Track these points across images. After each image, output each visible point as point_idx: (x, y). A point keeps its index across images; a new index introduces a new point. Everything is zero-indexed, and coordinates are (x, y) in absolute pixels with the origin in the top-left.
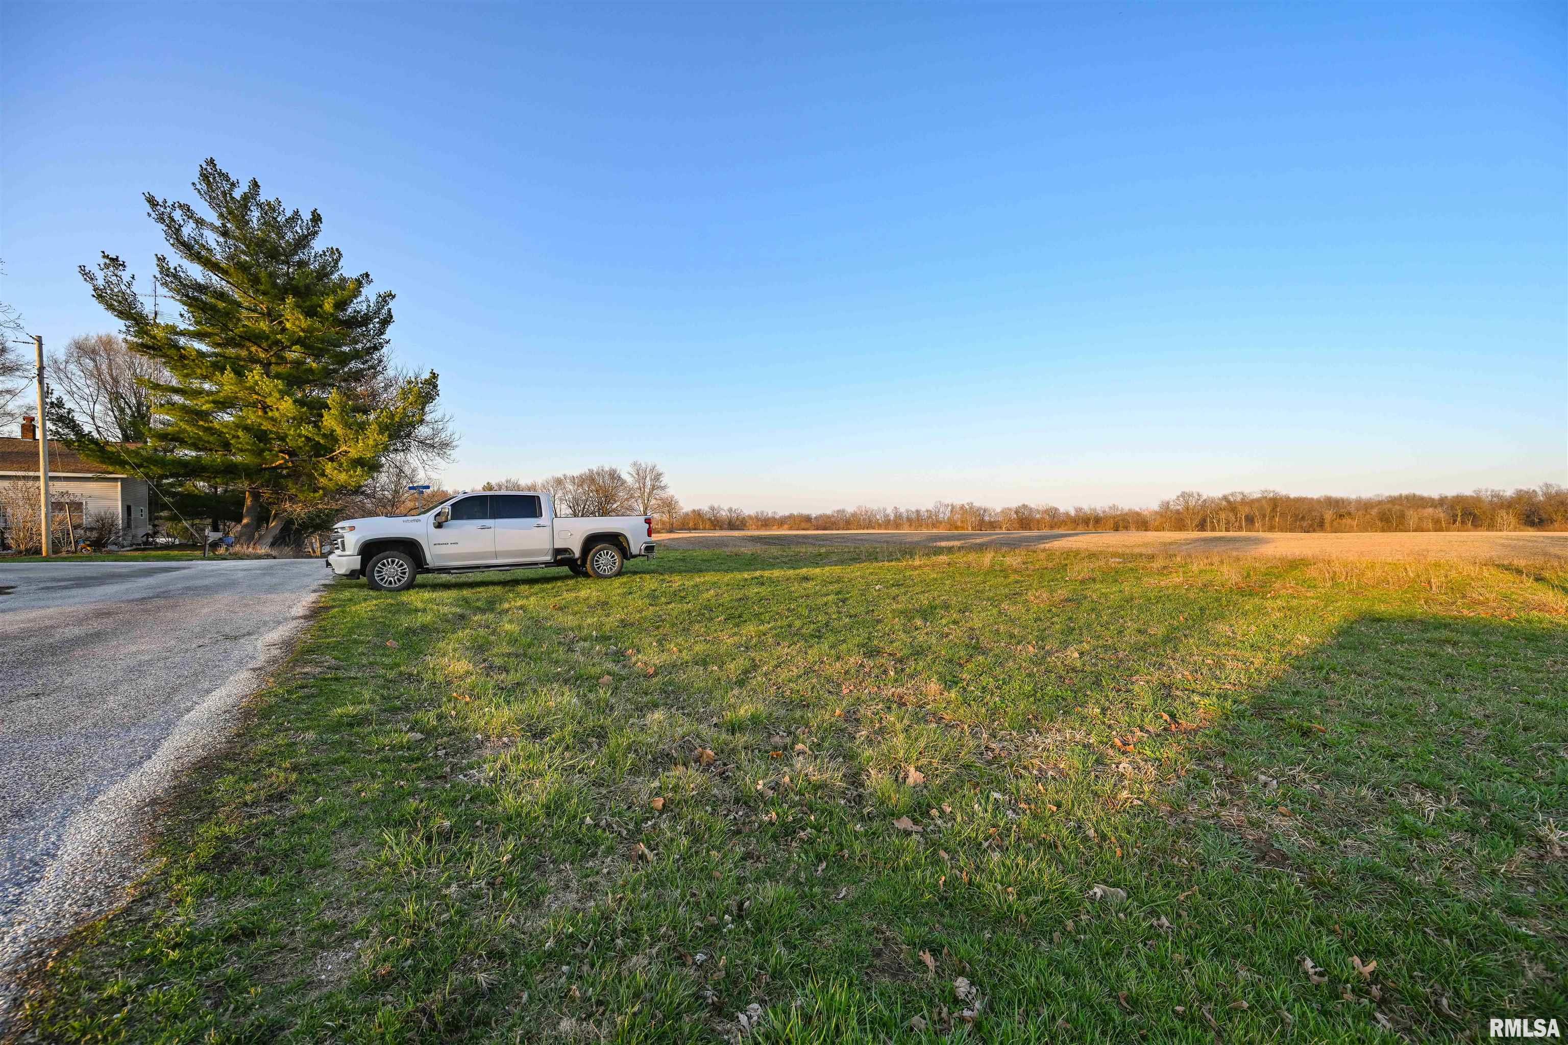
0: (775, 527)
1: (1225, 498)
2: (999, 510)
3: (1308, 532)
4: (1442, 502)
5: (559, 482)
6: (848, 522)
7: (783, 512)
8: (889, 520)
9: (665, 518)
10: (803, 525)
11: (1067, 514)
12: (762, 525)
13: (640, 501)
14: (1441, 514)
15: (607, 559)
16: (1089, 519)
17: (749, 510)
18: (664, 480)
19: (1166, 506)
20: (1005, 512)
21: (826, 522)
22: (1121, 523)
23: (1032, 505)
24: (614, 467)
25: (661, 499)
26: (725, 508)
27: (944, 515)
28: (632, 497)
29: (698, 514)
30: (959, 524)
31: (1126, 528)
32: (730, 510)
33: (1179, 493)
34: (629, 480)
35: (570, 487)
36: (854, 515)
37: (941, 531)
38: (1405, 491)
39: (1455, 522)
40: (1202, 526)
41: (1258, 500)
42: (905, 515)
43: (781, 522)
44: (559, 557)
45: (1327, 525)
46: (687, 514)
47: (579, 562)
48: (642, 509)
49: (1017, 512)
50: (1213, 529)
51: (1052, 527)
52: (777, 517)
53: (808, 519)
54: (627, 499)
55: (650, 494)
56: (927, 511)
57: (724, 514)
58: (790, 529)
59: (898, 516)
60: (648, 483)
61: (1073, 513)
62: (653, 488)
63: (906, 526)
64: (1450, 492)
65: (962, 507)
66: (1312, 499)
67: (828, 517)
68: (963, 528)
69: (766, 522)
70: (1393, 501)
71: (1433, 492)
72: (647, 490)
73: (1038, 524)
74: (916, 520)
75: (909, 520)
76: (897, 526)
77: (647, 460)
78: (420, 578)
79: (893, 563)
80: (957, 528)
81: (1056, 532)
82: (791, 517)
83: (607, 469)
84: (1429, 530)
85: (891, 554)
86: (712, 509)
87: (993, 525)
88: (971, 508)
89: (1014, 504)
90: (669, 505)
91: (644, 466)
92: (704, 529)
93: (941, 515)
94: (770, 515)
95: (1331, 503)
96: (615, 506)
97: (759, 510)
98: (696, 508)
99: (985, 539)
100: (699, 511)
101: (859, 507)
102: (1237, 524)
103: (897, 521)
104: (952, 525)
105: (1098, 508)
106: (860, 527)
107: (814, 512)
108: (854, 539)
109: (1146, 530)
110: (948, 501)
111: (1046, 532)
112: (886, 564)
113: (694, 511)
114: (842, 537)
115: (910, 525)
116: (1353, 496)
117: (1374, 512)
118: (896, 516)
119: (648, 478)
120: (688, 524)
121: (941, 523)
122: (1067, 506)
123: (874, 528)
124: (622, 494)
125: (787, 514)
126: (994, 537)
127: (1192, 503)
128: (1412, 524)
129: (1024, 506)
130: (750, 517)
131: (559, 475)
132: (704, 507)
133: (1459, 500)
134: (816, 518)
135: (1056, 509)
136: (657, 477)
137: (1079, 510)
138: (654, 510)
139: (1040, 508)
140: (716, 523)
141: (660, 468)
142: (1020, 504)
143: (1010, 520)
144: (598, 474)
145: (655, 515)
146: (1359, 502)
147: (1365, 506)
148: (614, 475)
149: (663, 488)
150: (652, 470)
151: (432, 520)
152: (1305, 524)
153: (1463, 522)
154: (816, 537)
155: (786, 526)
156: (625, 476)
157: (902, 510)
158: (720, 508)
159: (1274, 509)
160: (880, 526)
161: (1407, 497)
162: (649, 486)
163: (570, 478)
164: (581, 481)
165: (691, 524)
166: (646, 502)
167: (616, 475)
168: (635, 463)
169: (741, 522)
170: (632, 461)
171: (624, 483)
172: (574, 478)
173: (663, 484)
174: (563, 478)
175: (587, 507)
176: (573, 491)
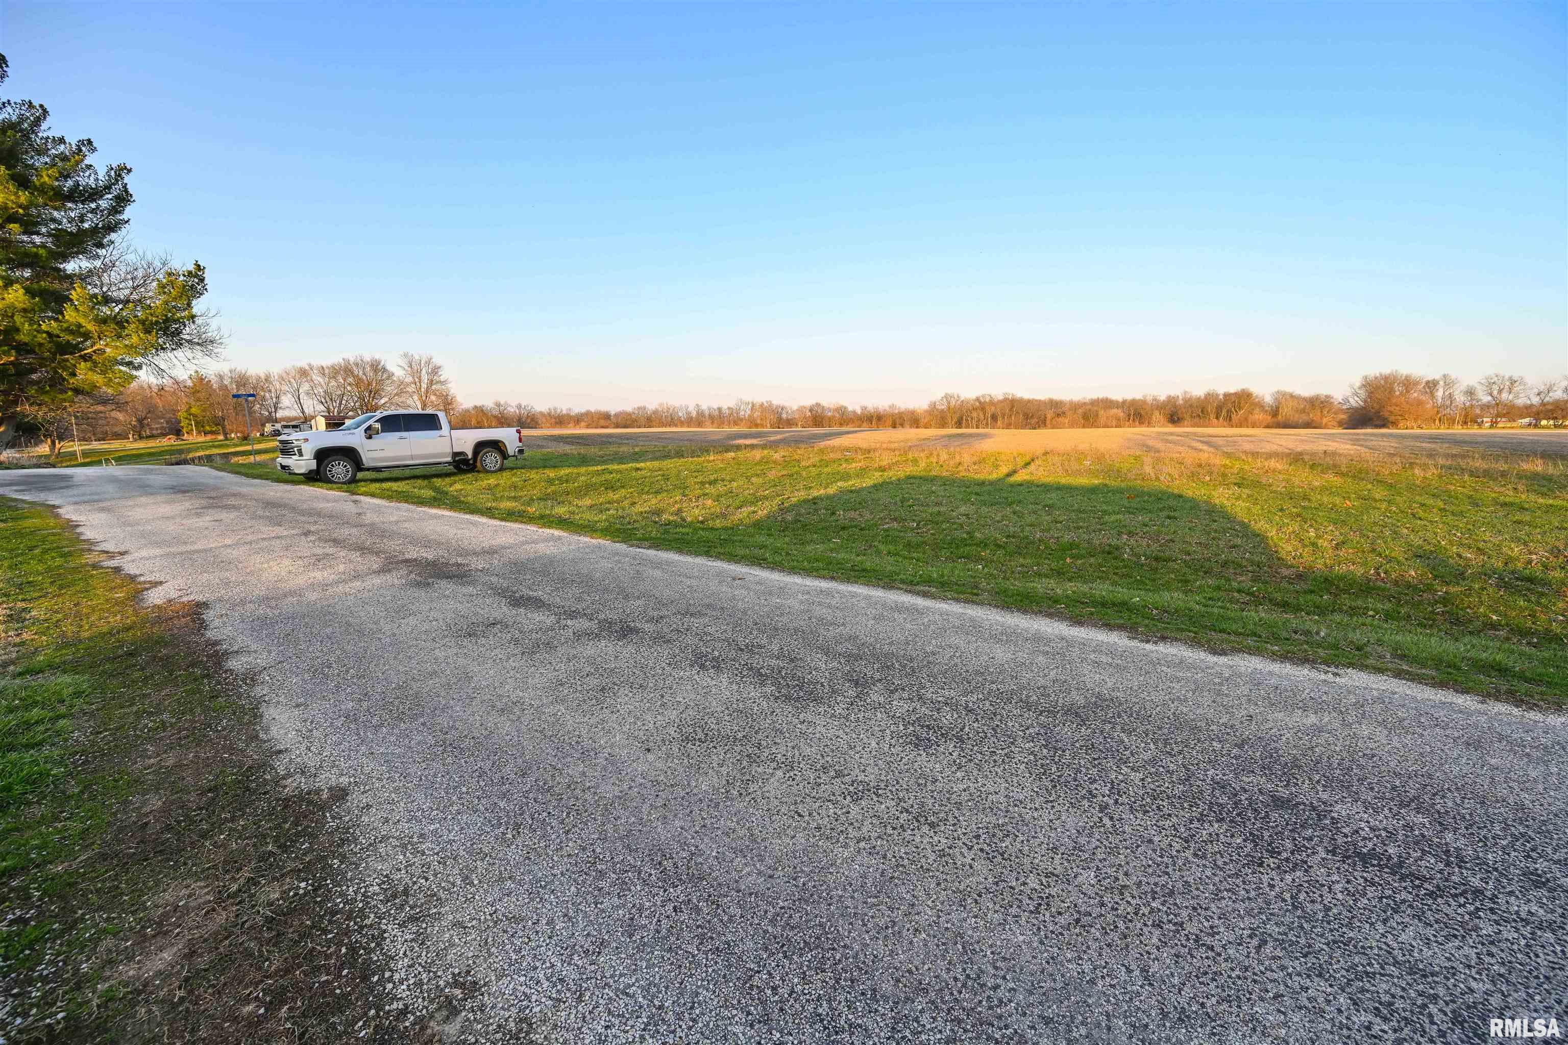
0: (570, 425)
1: (978, 399)
2: (795, 408)
3: (1035, 428)
4: (1123, 405)
5: (303, 373)
6: (650, 420)
7: (578, 408)
8: (692, 418)
10: (602, 422)
11: (854, 412)
12: (556, 423)
13: (416, 397)
14: (1119, 413)
15: (491, 459)
16: (872, 417)
17: (540, 406)
18: (444, 375)
19: (933, 405)
20: (801, 409)
21: (626, 420)
22: (898, 421)
23: (825, 403)
24: (377, 357)
25: (442, 395)
26: (514, 404)
27: (745, 412)
28: (404, 392)
29: (480, 411)
30: (759, 422)
31: (902, 425)
32: (519, 407)
33: (943, 395)
34: (398, 372)
35: (318, 379)
36: (655, 412)
37: (744, 429)
38: (1101, 395)
40: (959, 424)
41: (1001, 402)
42: (707, 413)
43: (578, 419)
44: (457, 459)
45: (1048, 422)
46: (467, 411)
47: (471, 462)
48: (419, 406)
49: (811, 411)
50: (967, 427)
51: (841, 425)
52: (572, 414)
53: (607, 416)
54: (399, 395)
55: (428, 389)
56: (729, 408)
57: (512, 410)
58: (588, 427)
59: (701, 414)
60: (425, 378)
61: (859, 412)
62: (431, 382)
63: (708, 423)
64: (1129, 397)
65: (762, 405)
66: (1040, 401)
67: (629, 415)
68: (762, 426)
69: (560, 420)
70: (1095, 403)
71: (1117, 396)
72: (424, 386)
73: (830, 422)
74: (718, 418)
75: (711, 417)
76: (700, 424)
77: (420, 352)
78: (360, 475)
79: (695, 459)
80: (757, 426)
81: (844, 429)
82: (588, 414)
83: (367, 358)
84: (1112, 427)
85: (693, 452)
86: (498, 405)
87: (790, 423)
88: (769, 406)
89: (809, 402)
90: (448, 401)
91: (417, 357)
92: (490, 427)
93: (742, 413)
94: (564, 412)
95: (1054, 405)
96: (383, 401)
98: (479, 404)
99: (779, 437)
100: (481, 407)
101: (661, 405)
102: (984, 422)
103: (699, 419)
104: (753, 423)
105: (880, 407)
106: (662, 425)
107: (613, 408)
108: (659, 437)
109: (917, 427)
110: (748, 398)
111: (835, 429)
112: (691, 459)
113: (476, 407)
114: (646, 436)
115: (713, 423)
116: (1068, 399)
117: (1080, 411)
118: (698, 413)
119: (424, 372)
120: (470, 421)
121: (741, 420)
122: (854, 405)
123: (676, 426)
124: (389, 389)
125: (583, 410)
126: (787, 434)
127: (953, 403)
128: (1102, 420)
129: (818, 405)
130: (541, 413)
131: (303, 364)
132: (488, 402)
133: (1133, 402)
134: (615, 415)
135: (845, 408)
136: (435, 370)
137: (864, 408)
139: (832, 406)
140: (504, 421)
141: (437, 361)
142: (814, 402)
143: (805, 417)
144: (357, 365)
146: (1071, 402)
147: (1075, 407)
148: (376, 367)
149: (444, 383)
150: (428, 362)
151: (363, 434)
152: (1033, 421)
153: (1134, 420)
154: (620, 436)
155: (583, 424)
156: (391, 367)
157: (704, 407)
158: (507, 405)
159: (1012, 409)
160: (682, 424)
161: (1102, 400)
162: (426, 381)
163: (318, 369)
164: (334, 372)
165: (474, 422)
166: (424, 398)
167: (380, 367)
168: (405, 355)
169: (533, 420)
170: (402, 353)
171: (390, 375)
172: (323, 368)
173: (442, 378)
174: (307, 368)
175: (344, 402)
176: (323, 383)
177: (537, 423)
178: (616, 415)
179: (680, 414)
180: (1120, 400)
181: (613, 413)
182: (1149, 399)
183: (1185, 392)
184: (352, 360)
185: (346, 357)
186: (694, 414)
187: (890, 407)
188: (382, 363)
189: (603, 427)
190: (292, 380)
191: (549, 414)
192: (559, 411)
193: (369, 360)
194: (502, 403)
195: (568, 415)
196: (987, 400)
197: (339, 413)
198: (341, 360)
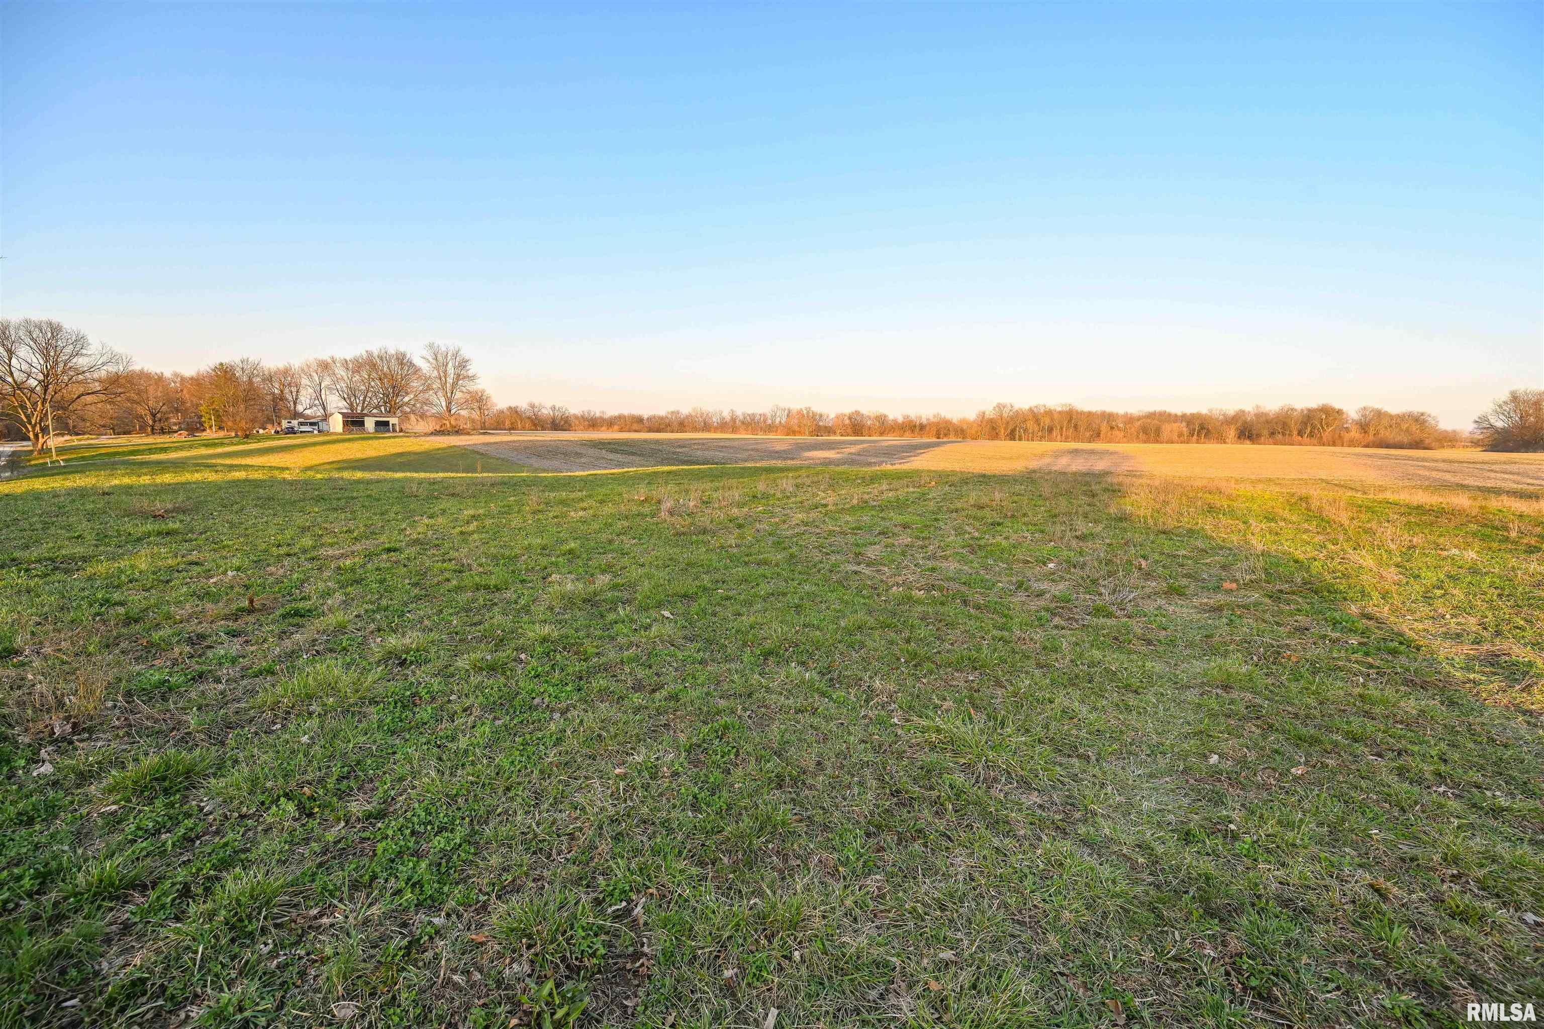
0: (603, 428)
1: (1031, 410)
2: (833, 415)
5: (325, 366)
6: (682, 425)
7: (611, 412)
8: (725, 423)
9: (476, 415)
10: (635, 426)
11: (895, 421)
12: (590, 426)
13: (440, 394)
14: (1183, 428)
16: (915, 426)
17: (574, 408)
18: (472, 369)
19: (983, 415)
20: (839, 417)
21: (659, 424)
22: (942, 430)
23: (864, 411)
24: (402, 350)
25: (469, 392)
26: (548, 406)
27: (781, 418)
28: (429, 388)
29: (514, 412)
30: (797, 429)
31: (947, 436)
32: (553, 408)
33: (995, 405)
34: (425, 367)
35: (341, 372)
36: (689, 416)
37: (778, 436)
39: (1193, 436)
40: (1012, 436)
42: (741, 417)
43: (610, 423)
45: (1104, 434)
48: (444, 404)
49: (850, 418)
50: (1021, 440)
51: (881, 434)
52: (606, 416)
53: (639, 420)
54: (423, 391)
55: (454, 385)
56: (763, 415)
57: (546, 412)
58: (621, 430)
60: (451, 371)
61: (900, 420)
62: (458, 377)
63: (742, 429)
65: (800, 412)
66: (1094, 412)
67: (662, 418)
68: (800, 433)
69: (593, 423)
70: (1152, 415)
72: (450, 381)
73: (869, 429)
74: (753, 424)
75: (745, 423)
76: (734, 430)
77: (446, 343)
80: (794, 433)
82: (620, 417)
83: (392, 351)
86: (533, 406)
87: (829, 430)
88: (808, 413)
89: (848, 410)
90: (479, 400)
91: (443, 349)
93: (778, 420)
94: (598, 415)
95: (1109, 418)
96: (406, 399)
97: (586, 409)
98: (513, 405)
100: (516, 408)
101: (694, 409)
102: (1040, 435)
103: (730, 425)
104: (790, 430)
106: (695, 429)
107: (646, 412)
111: (876, 438)
113: (510, 408)
115: (746, 429)
118: (732, 418)
119: (450, 365)
120: (504, 423)
121: (777, 427)
123: (708, 431)
124: (415, 384)
125: (616, 414)
127: (1005, 413)
128: (1165, 435)
129: (857, 413)
130: (576, 417)
131: (325, 356)
132: (522, 404)
133: (1197, 417)
135: (886, 416)
136: (463, 364)
137: (906, 417)
138: (461, 406)
139: (872, 416)
140: (537, 423)
141: (466, 353)
142: (853, 410)
143: (844, 425)
144: (381, 359)
145: (463, 412)
147: (1130, 420)
148: (402, 360)
149: (472, 378)
150: (455, 355)
152: (1090, 435)
153: (1199, 436)
155: (616, 427)
156: (418, 362)
157: (738, 412)
158: (541, 407)
159: (1070, 421)
160: (716, 430)
162: (452, 376)
163: (340, 362)
164: (356, 366)
165: (507, 423)
166: (449, 395)
167: (405, 361)
168: (431, 346)
169: (566, 422)
170: (427, 343)
171: (417, 370)
172: (346, 361)
173: (470, 373)
174: (330, 361)
175: (368, 399)
176: (346, 378)
177: (570, 425)
178: (649, 419)
179: (714, 420)
180: (1179, 413)
181: (646, 417)
182: (1216, 413)
183: (1257, 407)
184: (376, 353)
185: (369, 349)
186: (728, 418)
187: (935, 416)
188: (408, 356)
189: (636, 431)
190: (314, 374)
191: (582, 417)
192: (592, 413)
193: (393, 352)
194: (536, 404)
195: (601, 418)
196: (1042, 411)
197: (362, 410)
198: (364, 353)
